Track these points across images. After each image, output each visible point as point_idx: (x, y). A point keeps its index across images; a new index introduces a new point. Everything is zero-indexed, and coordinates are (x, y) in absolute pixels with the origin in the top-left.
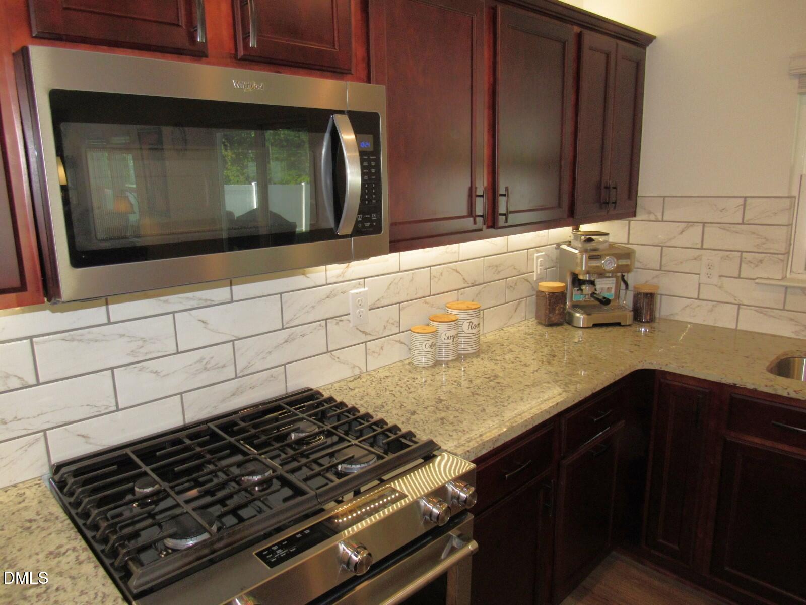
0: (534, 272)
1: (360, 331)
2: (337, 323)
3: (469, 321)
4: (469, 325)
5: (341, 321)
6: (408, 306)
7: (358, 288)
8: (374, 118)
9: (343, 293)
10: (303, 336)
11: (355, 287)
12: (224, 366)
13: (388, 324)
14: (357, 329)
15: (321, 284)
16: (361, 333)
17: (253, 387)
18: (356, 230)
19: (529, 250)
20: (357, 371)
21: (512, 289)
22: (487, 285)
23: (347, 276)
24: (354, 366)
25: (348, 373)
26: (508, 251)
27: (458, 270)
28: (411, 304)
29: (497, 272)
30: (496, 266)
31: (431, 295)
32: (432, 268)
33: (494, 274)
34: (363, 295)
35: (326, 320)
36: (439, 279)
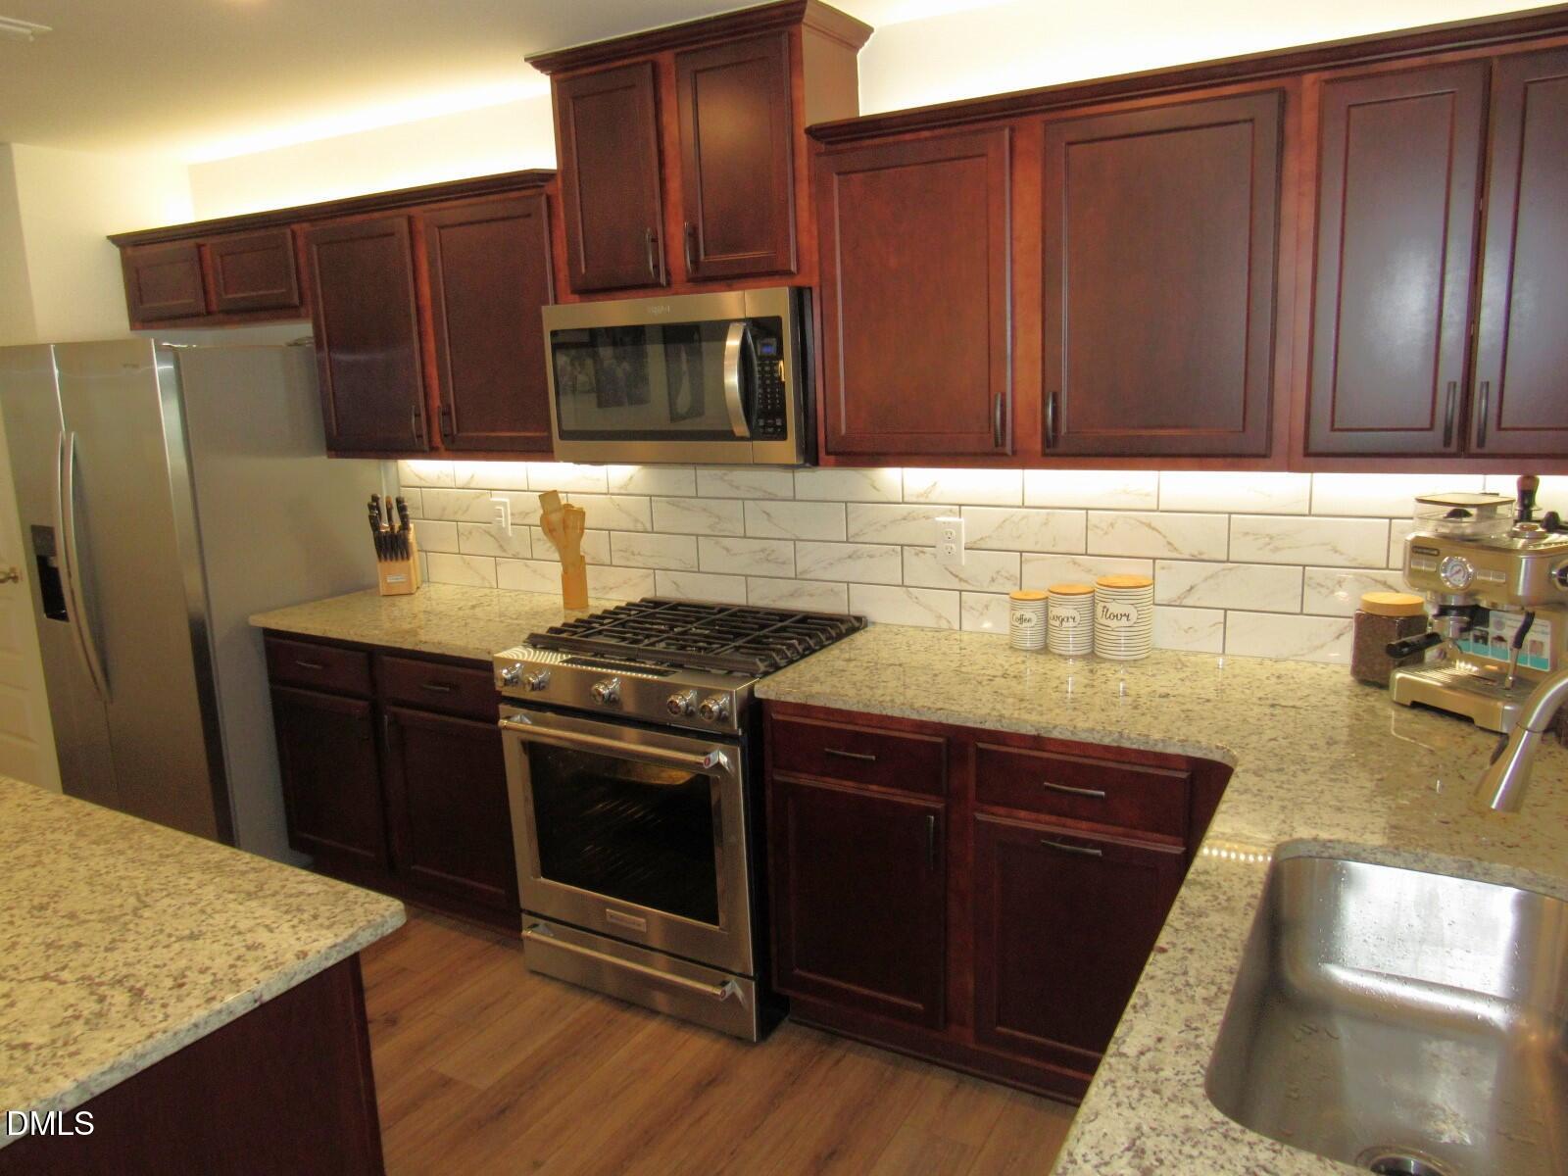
1: (951, 573)
2: (917, 554)
3: (1103, 604)
4: (1103, 611)
5: (923, 552)
6: (1037, 560)
7: (949, 516)
8: (778, 320)
9: (927, 518)
10: (871, 557)
11: (944, 514)
13: (999, 577)
14: (946, 569)
15: (894, 500)
16: (953, 578)
17: (811, 595)
18: (756, 435)
19: (1393, 521)
20: (944, 625)
21: (1323, 590)
22: (1238, 567)
23: (933, 498)
24: (940, 617)
25: (930, 622)
26: (1310, 515)
27: (1153, 525)
28: (1043, 559)
29: (1269, 547)
30: (1268, 535)
31: (1086, 554)
32: (1089, 512)
33: (1260, 549)
34: (958, 527)
35: (902, 546)
36: (1107, 534)
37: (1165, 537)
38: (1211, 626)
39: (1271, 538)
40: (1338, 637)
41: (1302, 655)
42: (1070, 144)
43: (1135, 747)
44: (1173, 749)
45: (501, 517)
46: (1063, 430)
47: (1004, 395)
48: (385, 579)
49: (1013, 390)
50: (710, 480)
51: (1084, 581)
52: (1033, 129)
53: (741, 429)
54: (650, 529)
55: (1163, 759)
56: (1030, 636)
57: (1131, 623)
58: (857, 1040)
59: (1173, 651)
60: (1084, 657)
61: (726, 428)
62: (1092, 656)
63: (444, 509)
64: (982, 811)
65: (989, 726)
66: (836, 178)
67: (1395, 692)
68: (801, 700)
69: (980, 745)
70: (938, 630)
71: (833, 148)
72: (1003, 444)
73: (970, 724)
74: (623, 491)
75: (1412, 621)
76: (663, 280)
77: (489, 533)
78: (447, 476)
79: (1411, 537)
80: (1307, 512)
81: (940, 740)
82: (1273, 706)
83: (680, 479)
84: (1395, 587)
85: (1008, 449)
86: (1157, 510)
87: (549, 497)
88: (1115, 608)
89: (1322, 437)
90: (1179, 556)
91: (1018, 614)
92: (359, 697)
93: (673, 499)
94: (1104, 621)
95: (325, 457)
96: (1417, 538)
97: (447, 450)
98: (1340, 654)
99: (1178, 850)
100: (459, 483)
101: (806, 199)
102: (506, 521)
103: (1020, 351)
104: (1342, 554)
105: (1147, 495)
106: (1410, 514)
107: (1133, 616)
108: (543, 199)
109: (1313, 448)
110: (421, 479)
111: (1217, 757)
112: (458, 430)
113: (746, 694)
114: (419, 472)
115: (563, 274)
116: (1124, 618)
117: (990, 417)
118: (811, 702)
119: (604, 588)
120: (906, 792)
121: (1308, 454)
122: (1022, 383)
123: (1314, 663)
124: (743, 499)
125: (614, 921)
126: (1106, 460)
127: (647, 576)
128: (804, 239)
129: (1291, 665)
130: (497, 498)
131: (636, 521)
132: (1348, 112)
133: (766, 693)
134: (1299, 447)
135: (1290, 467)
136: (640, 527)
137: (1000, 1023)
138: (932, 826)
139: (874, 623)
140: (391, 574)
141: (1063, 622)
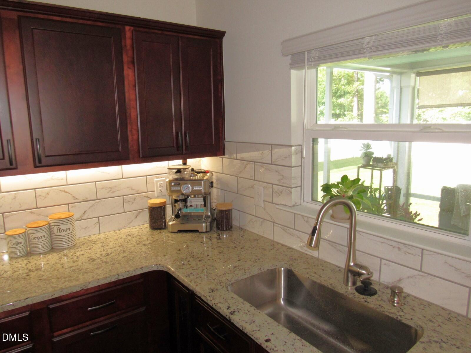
0: (155, 191)
3: (57, 227)
4: (58, 230)
19: (147, 177)
21: (130, 203)
22: (101, 201)
26: (123, 178)
27: (66, 191)
29: (111, 192)
30: (110, 188)
31: (37, 208)
32: (36, 190)
36: (45, 198)
37: (72, 195)
38: (94, 225)
40: (136, 217)
41: (126, 226)
49: (13, 138)
56: (20, 250)
57: (70, 231)
60: (51, 251)
62: (53, 249)
65: (56, 296)
72: (13, 163)
80: (121, 177)
84: (150, 197)
85: (15, 166)
86: (67, 185)
88: (63, 227)
90: (78, 201)
94: (59, 234)
104: (134, 190)
105: (62, 179)
107: (71, 229)
116: (68, 230)
117: (3, 151)
121: (141, 157)
141: (39, 239)
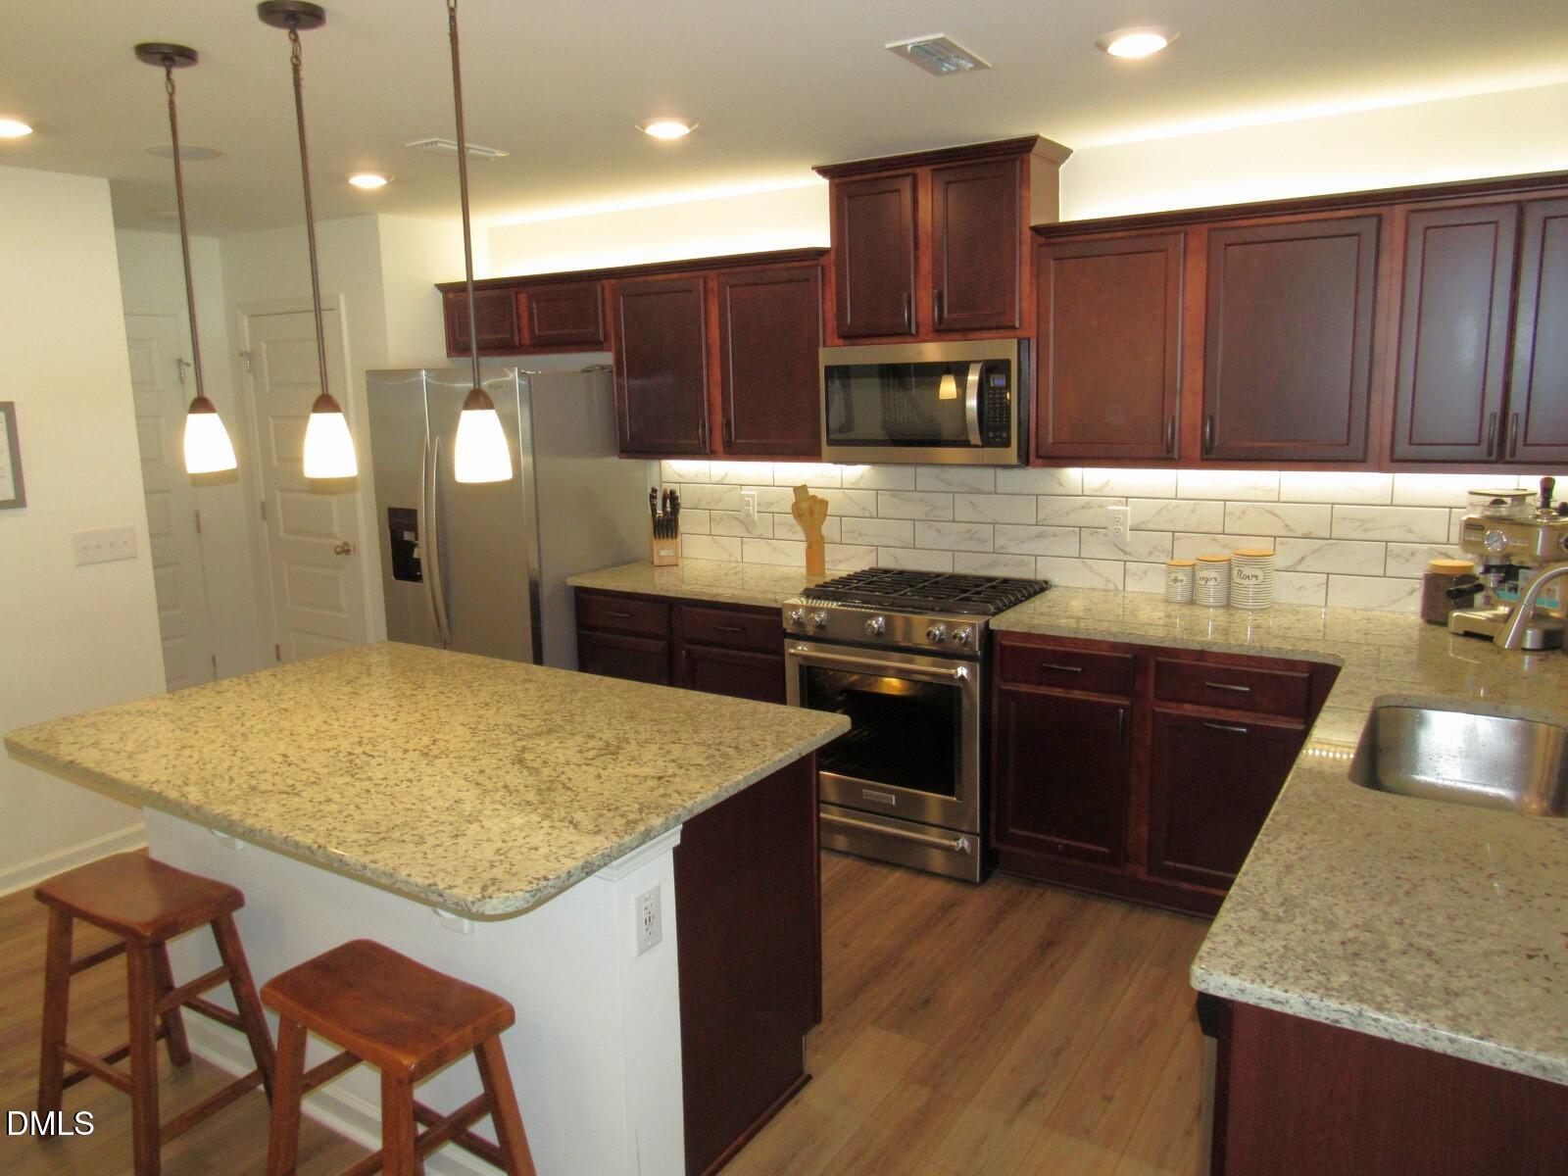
1: (1118, 548)
2: (1092, 534)
3: (1240, 568)
4: (1240, 573)
5: (1096, 532)
6: (1186, 538)
7: (1118, 505)
8: (1007, 362)
9: (1100, 507)
10: (1055, 536)
11: (1114, 504)
12: (985, 541)
13: (1156, 551)
14: (1115, 545)
15: (1076, 493)
16: (1120, 551)
17: (1006, 565)
18: (987, 443)
20: (1111, 586)
21: (1401, 560)
22: (1338, 543)
23: (1106, 492)
24: (1108, 581)
25: (1100, 584)
26: (1391, 505)
27: (1275, 512)
28: (1191, 537)
29: (1362, 528)
30: (1360, 519)
31: (1224, 534)
32: (1227, 502)
33: (1355, 530)
34: (1124, 514)
35: (1080, 528)
36: (1239, 518)
37: (1283, 521)
38: (1317, 586)
39: (1363, 521)
40: (1411, 593)
41: (1384, 608)
42: (1227, 245)
43: (1271, 656)
44: (1298, 657)
45: (749, 506)
46: (1217, 443)
47: (1174, 417)
48: (658, 553)
49: (1180, 414)
50: (926, 476)
51: (1224, 554)
52: (1201, 232)
53: (975, 438)
54: (875, 514)
55: (1292, 664)
56: (1180, 592)
57: (1258, 582)
58: (1053, 884)
59: (1289, 604)
60: (1223, 607)
61: (962, 438)
62: (1228, 606)
63: (700, 500)
64: (1158, 706)
65: (1166, 644)
66: (1052, 262)
67: (1452, 626)
68: (1024, 629)
69: (1159, 659)
70: (1107, 590)
71: (1048, 241)
72: (1173, 451)
73: (1153, 644)
74: (854, 487)
75: (1466, 577)
76: (913, 331)
77: (738, 519)
78: (703, 474)
79: (1465, 518)
80: (1389, 503)
81: (1128, 656)
82: (1366, 634)
83: (902, 476)
85: (1176, 456)
86: (1278, 502)
87: (800, 491)
88: (1247, 571)
89: (1403, 449)
90: (1294, 535)
91: (1173, 576)
92: (655, 637)
93: (895, 492)
94: (1238, 581)
95: (617, 458)
96: (1470, 519)
97: (725, 453)
98: (1412, 608)
99: (1302, 727)
100: (714, 480)
101: (1029, 276)
102: (754, 509)
103: (1186, 386)
104: (1414, 533)
105: (1272, 490)
106: (1463, 505)
107: (1261, 578)
108: (819, 269)
109: (1396, 457)
110: (680, 476)
111: (1329, 661)
112: (736, 438)
113: (982, 626)
114: (679, 471)
115: (832, 324)
116: (1254, 578)
117: (1163, 432)
118: (1033, 631)
119: (834, 561)
120: (1101, 695)
121: (1393, 460)
122: (1188, 409)
123: (1393, 612)
124: (954, 493)
125: (869, 798)
126: (1247, 464)
127: (871, 552)
128: (1026, 304)
129: (1376, 613)
130: (745, 491)
131: (865, 509)
132: (1425, 234)
133: (998, 626)
134: (1386, 454)
135: (1380, 469)
136: (867, 514)
137: (1167, 859)
138: (1121, 718)
139: (1055, 586)
140: (664, 550)
141: (1207, 582)
